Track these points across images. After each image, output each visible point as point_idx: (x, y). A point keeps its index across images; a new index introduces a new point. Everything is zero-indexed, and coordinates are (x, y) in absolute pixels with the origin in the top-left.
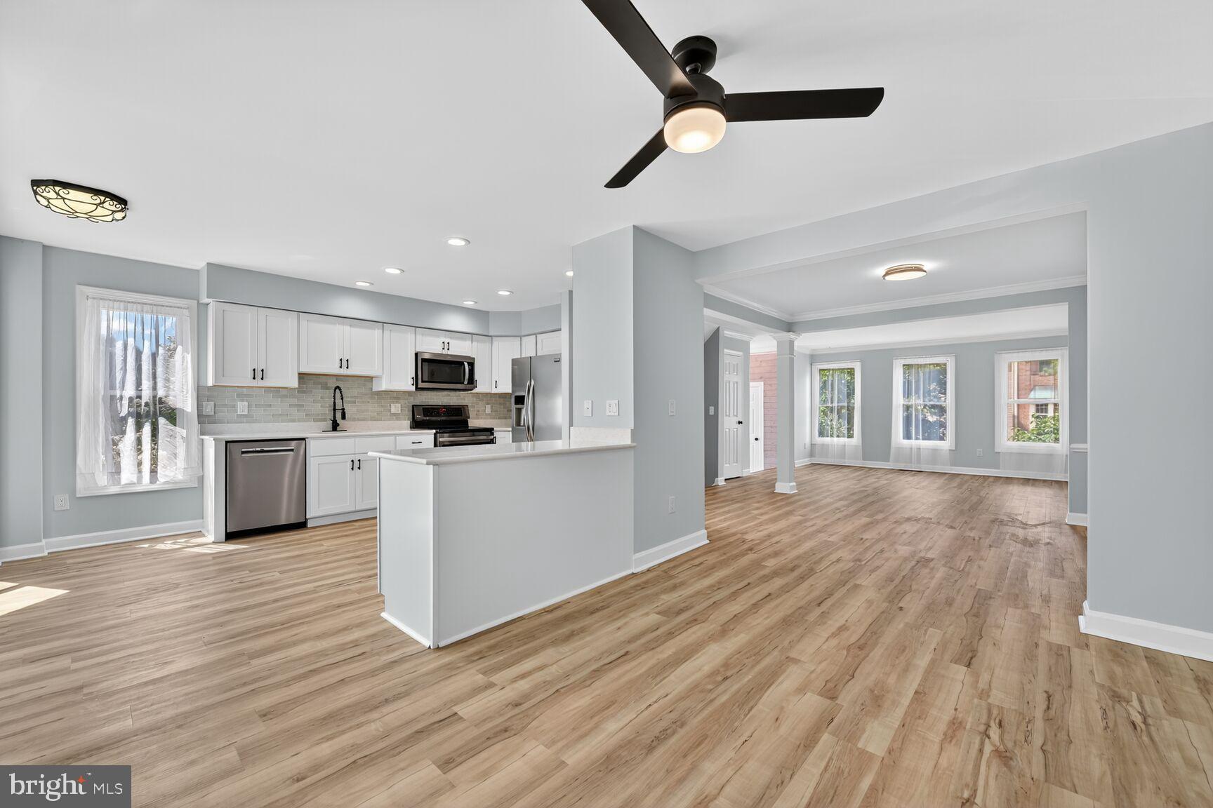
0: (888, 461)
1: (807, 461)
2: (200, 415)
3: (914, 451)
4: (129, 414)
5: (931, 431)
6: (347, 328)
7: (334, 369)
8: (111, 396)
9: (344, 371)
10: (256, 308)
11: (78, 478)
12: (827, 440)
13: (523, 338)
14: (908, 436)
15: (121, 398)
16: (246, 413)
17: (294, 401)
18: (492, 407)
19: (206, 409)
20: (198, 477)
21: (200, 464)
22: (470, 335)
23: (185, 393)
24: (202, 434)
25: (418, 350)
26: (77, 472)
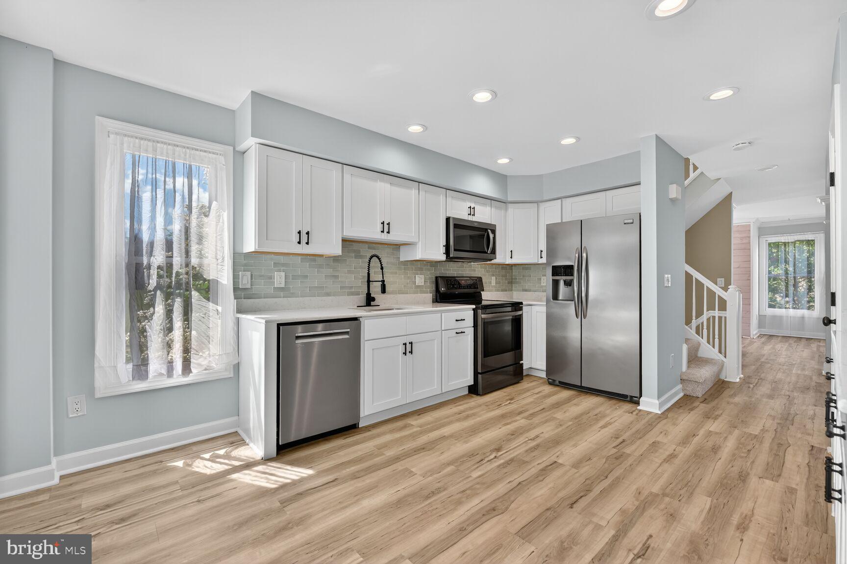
2: (236, 289)
4: (158, 287)
6: (387, 186)
7: (374, 233)
8: (136, 264)
9: (384, 237)
10: (302, 155)
11: (97, 374)
13: (541, 204)
15: (149, 267)
16: (283, 285)
17: (330, 271)
18: (496, 278)
19: (242, 281)
20: (234, 365)
21: (236, 349)
22: (490, 201)
23: (220, 261)
24: (240, 311)
25: (448, 215)
26: (96, 365)
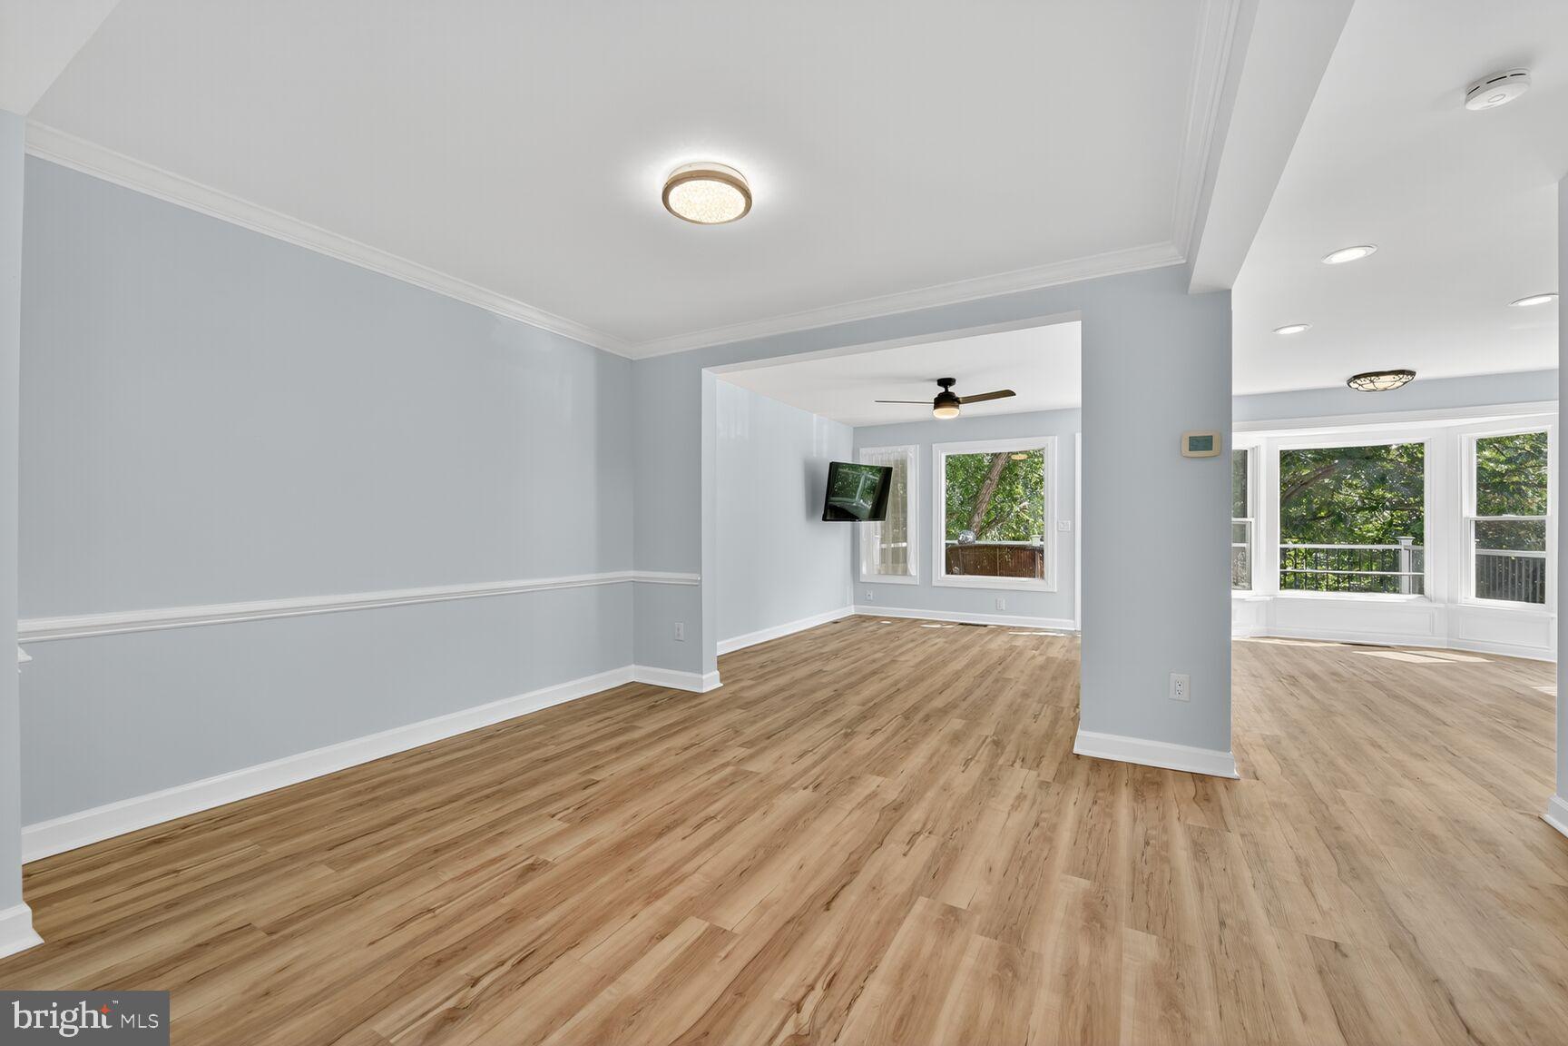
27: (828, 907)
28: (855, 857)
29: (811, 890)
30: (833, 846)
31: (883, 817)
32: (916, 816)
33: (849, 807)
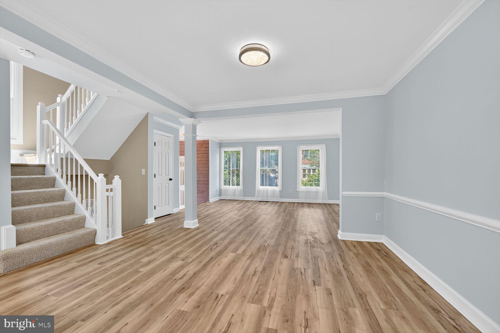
0: (255, 197)
1: (217, 199)
3: (265, 192)
5: (272, 182)
12: (227, 187)
14: (262, 184)
27: (212, 258)
28: (204, 269)
29: (216, 260)
30: (210, 271)
31: (191, 283)
32: (177, 286)
33: (203, 287)
